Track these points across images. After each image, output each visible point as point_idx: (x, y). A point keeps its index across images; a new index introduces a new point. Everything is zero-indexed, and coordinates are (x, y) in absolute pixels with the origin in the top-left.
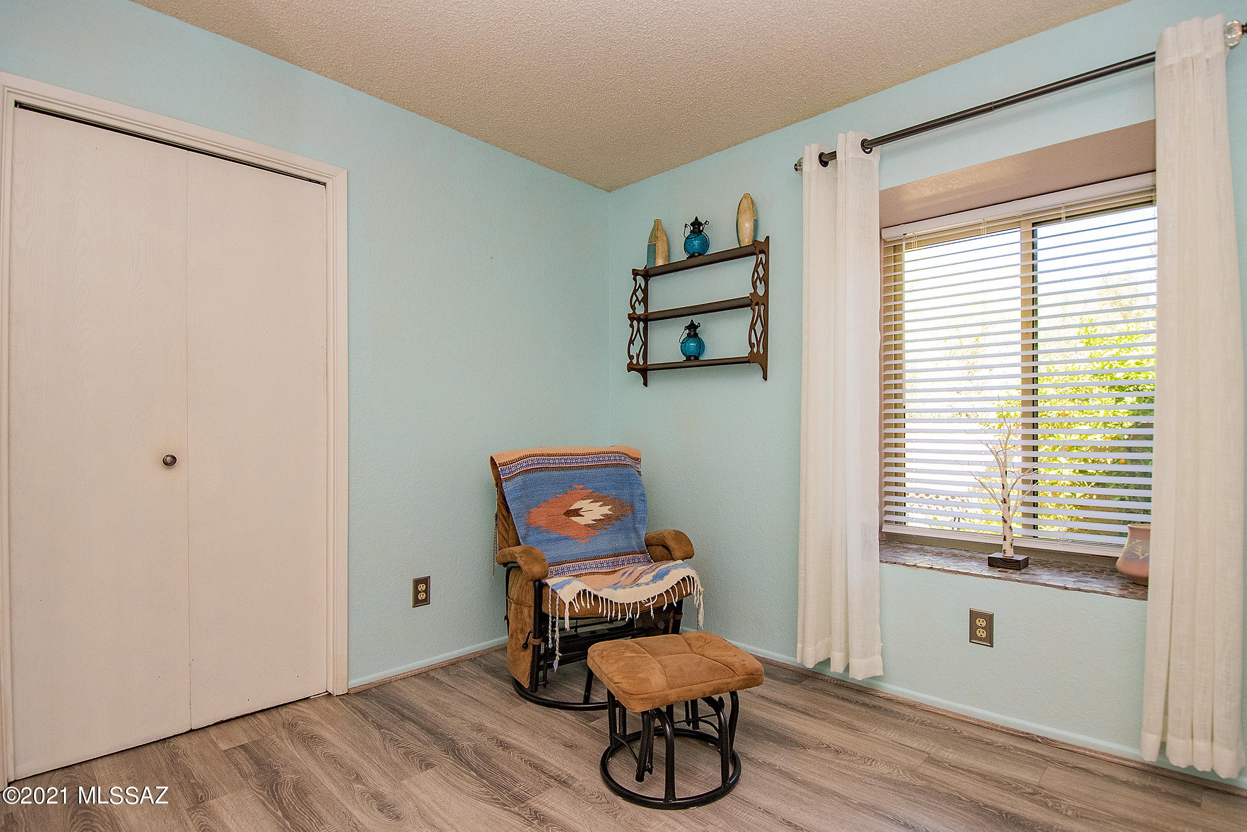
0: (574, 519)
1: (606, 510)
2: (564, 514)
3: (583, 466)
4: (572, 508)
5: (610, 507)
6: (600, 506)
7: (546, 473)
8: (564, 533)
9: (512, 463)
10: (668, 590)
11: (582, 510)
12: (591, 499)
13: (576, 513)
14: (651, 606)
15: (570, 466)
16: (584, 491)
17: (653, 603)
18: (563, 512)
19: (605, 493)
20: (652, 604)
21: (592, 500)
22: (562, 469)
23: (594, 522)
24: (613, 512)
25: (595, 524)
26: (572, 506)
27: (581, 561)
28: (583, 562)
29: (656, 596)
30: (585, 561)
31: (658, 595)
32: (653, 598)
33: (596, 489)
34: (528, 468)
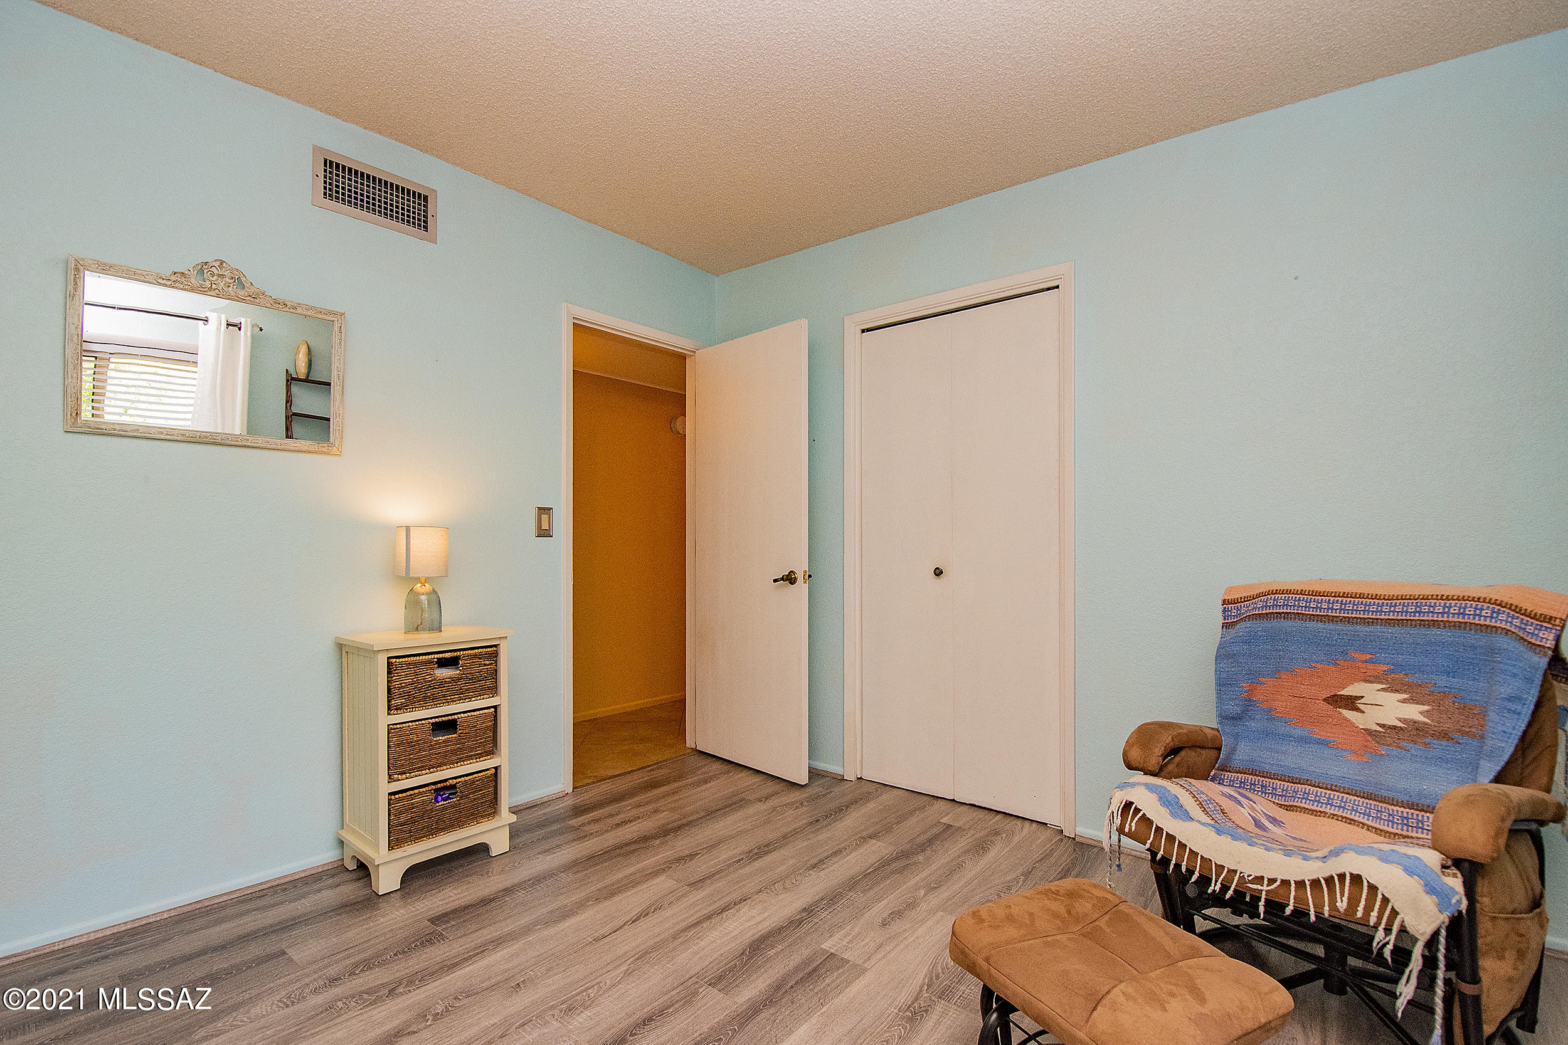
0: (1346, 713)
1: (1414, 712)
2: (1325, 700)
3: (1377, 619)
4: (1344, 692)
5: (1426, 708)
6: (1404, 701)
7: (1297, 623)
8: (1320, 733)
9: (1245, 601)
10: (1304, 881)
11: (1362, 701)
12: (1382, 683)
13: (1351, 703)
14: (1264, 893)
15: (1350, 616)
16: (1370, 666)
17: (1269, 888)
18: (1324, 696)
19: (1417, 678)
20: (1266, 891)
21: (1384, 686)
22: (1332, 619)
23: (1381, 729)
24: (1432, 721)
25: (1380, 732)
26: (1343, 688)
27: (1337, 791)
28: (1341, 795)
29: (1278, 883)
30: (1348, 793)
31: (1282, 881)
32: (1272, 881)
33: (1399, 667)
34: (1264, 612)
